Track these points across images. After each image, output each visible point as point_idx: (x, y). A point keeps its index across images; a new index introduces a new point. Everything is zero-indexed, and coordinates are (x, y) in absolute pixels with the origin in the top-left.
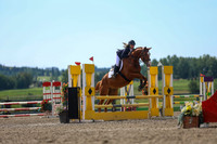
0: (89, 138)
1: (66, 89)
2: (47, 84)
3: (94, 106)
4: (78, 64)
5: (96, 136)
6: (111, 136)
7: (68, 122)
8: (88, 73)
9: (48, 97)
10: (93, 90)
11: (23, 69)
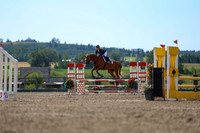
0: (174, 115)
1: (151, 69)
2: (133, 64)
3: (177, 86)
4: (163, 46)
5: (181, 114)
6: (195, 114)
7: (153, 99)
8: (172, 55)
9: (135, 76)
10: (177, 71)
11: (111, 49)
